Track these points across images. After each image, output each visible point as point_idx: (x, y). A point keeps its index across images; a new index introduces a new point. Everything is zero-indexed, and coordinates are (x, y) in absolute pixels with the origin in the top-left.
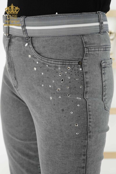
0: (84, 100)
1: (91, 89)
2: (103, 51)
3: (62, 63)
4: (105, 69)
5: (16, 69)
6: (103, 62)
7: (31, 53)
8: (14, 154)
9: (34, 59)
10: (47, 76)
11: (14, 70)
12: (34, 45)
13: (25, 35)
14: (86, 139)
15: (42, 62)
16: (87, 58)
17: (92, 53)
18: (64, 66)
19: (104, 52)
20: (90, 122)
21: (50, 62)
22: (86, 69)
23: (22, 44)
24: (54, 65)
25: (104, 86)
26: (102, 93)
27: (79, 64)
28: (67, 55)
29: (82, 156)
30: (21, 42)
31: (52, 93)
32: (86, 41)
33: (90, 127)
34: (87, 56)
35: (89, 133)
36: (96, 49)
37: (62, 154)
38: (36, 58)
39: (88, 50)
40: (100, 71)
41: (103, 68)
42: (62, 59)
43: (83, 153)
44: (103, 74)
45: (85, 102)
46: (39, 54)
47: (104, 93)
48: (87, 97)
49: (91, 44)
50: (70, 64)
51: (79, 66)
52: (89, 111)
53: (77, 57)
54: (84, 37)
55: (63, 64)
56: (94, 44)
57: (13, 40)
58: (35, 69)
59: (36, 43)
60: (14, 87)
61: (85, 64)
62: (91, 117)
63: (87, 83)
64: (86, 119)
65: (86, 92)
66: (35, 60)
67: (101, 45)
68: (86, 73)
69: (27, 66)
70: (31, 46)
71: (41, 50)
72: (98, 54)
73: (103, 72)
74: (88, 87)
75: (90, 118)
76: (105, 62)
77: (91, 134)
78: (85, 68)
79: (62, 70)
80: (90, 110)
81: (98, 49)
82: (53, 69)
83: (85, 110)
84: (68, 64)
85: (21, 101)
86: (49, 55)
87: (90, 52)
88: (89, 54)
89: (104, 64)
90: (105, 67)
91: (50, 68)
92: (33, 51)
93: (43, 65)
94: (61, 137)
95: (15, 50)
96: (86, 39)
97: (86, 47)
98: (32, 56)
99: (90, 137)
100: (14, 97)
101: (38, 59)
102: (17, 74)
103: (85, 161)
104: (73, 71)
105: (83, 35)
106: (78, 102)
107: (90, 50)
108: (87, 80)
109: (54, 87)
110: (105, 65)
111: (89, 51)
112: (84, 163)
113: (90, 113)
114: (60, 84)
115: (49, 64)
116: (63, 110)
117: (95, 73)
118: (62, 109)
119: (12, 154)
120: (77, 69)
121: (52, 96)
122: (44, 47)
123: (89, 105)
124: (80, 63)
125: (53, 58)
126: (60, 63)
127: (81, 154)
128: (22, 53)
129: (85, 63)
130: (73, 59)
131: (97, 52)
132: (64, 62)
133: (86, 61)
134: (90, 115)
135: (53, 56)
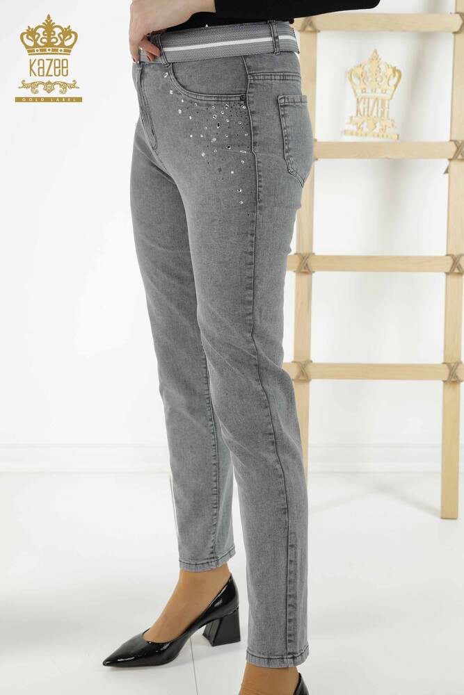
0: (250, 154)
1: (263, 138)
2: (280, 80)
3: (216, 99)
4: (286, 108)
5: (153, 116)
6: (280, 97)
7: (172, 88)
8: (154, 277)
9: (177, 96)
10: (197, 120)
11: (150, 117)
12: (177, 75)
13: (164, 62)
14: (254, 212)
15: (189, 99)
16: (253, 90)
17: (261, 82)
18: (220, 103)
19: (282, 82)
20: (261, 187)
21: (199, 98)
22: (252, 108)
23: (160, 75)
24: (206, 102)
25: (286, 136)
26: (282, 147)
27: (241, 100)
28: (223, 87)
29: (249, 236)
30: (159, 72)
31: (204, 146)
32: (249, 64)
33: (261, 194)
34: (252, 87)
35: (259, 202)
36: (266, 77)
37: (220, 234)
38: (180, 94)
39: (254, 77)
40: (277, 112)
41: (281, 106)
42: (216, 92)
43: (250, 232)
44: (283, 116)
45: (252, 157)
46: (184, 87)
47: (286, 147)
48: (257, 151)
49: (257, 69)
50: (228, 99)
51: (242, 102)
52: (259, 171)
53: (237, 90)
54: (247, 59)
55: (218, 101)
56: (263, 69)
57: (146, 70)
58: (180, 111)
59: (179, 71)
60: (151, 149)
61: (251, 99)
62: (262, 179)
63: (255, 128)
64: (254, 182)
65: (255, 143)
66: (180, 97)
67: (276, 71)
68: (253, 113)
69: (168, 109)
70: (172, 77)
71: (186, 81)
72: (271, 85)
73: (282, 113)
74: (257, 134)
75: (260, 181)
76: (285, 98)
77: (262, 204)
78: (251, 106)
79: (217, 110)
80: (261, 169)
81: (270, 77)
82: (204, 108)
83: (253, 168)
84: (225, 99)
85: (165, 177)
86: (197, 87)
87: (256, 82)
88: (256, 84)
89: (283, 101)
90: (285, 106)
91: (200, 108)
92: (176, 83)
93: (190, 104)
94: (218, 209)
95: (150, 85)
96: (249, 62)
97: (250, 74)
98: (175, 92)
99: (261, 208)
100: (154, 170)
101: (183, 95)
102: (154, 125)
103: (254, 244)
104: (233, 110)
105: (245, 57)
106: (241, 157)
107: (256, 78)
108: (255, 124)
109: (208, 136)
110: (285, 102)
111: (254, 80)
112: (252, 246)
113: (260, 173)
114: (215, 131)
115: (199, 101)
116: (220, 170)
117: (268, 114)
118: (218, 168)
119: (151, 278)
120: (238, 107)
121: (204, 150)
122: (191, 76)
123: (259, 162)
124: (243, 99)
125: (204, 91)
126: (213, 99)
127: (247, 233)
128: (160, 88)
129: (250, 97)
130: (232, 93)
131: (269, 81)
132: (220, 98)
133: (252, 95)
134: (260, 176)
135: (204, 89)
